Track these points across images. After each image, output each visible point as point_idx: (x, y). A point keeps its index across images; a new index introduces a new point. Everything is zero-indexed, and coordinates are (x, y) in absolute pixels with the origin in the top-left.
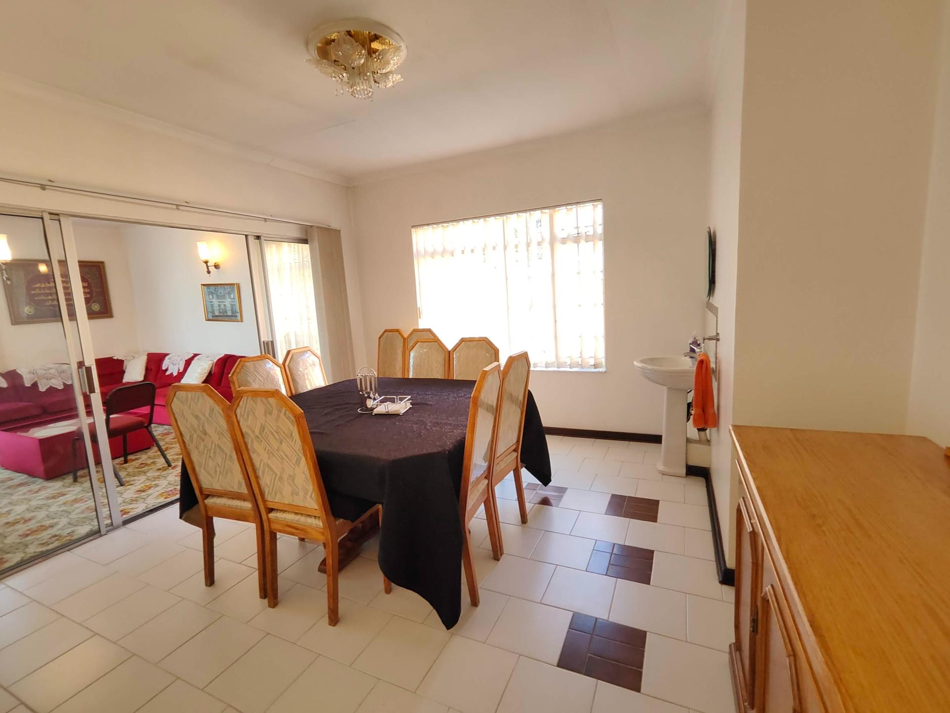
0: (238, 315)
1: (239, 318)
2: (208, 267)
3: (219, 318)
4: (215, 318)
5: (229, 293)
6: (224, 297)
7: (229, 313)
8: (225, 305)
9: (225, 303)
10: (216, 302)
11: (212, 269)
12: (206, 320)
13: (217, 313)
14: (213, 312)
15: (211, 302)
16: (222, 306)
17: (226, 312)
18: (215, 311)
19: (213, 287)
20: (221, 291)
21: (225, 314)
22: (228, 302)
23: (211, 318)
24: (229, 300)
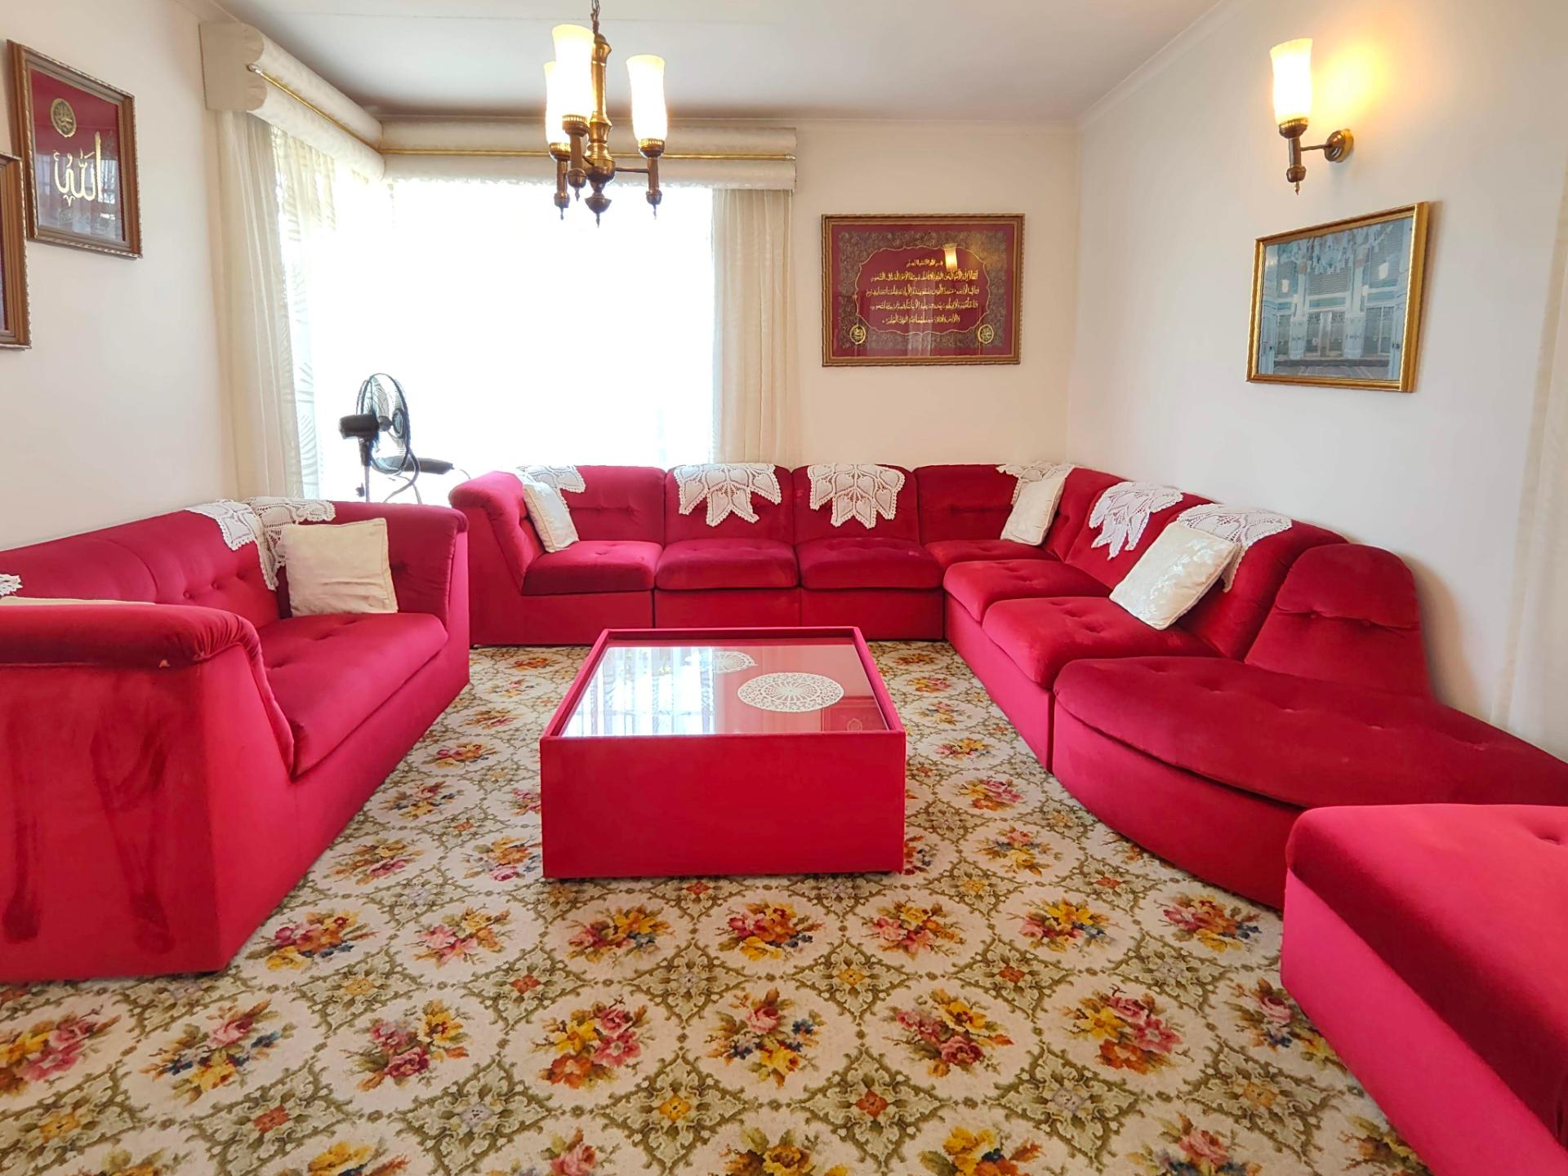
0: (1398, 359)
1: (1397, 373)
2: (1296, 151)
3: (1303, 372)
4: (1284, 373)
5: (1371, 260)
6: (1343, 280)
7: (1352, 350)
8: (1338, 317)
9: (1337, 308)
10: (1300, 305)
11: (1313, 161)
12: (1250, 379)
13: (1296, 353)
14: (1282, 349)
15: (1282, 306)
16: (1326, 322)
17: (1337, 345)
18: (1291, 344)
19: (1304, 243)
20: (1334, 251)
21: (1332, 355)
22: (1353, 303)
23: (1268, 369)
24: (1366, 290)
